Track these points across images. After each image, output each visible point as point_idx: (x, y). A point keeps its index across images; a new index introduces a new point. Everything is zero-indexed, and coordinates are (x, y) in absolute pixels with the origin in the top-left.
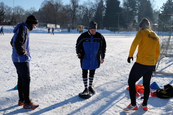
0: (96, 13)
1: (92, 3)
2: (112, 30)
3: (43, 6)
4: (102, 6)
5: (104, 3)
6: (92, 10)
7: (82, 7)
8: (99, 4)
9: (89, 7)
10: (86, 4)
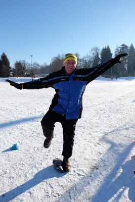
0: (94, 64)
1: (90, 56)
2: (106, 77)
3: (53, 61)
4: (98, 58)
5: (100, 56)
6: (90, 62)
7: (82, 60)
8: (96, 57)
9: (87, 60)
10: (85, 57)
